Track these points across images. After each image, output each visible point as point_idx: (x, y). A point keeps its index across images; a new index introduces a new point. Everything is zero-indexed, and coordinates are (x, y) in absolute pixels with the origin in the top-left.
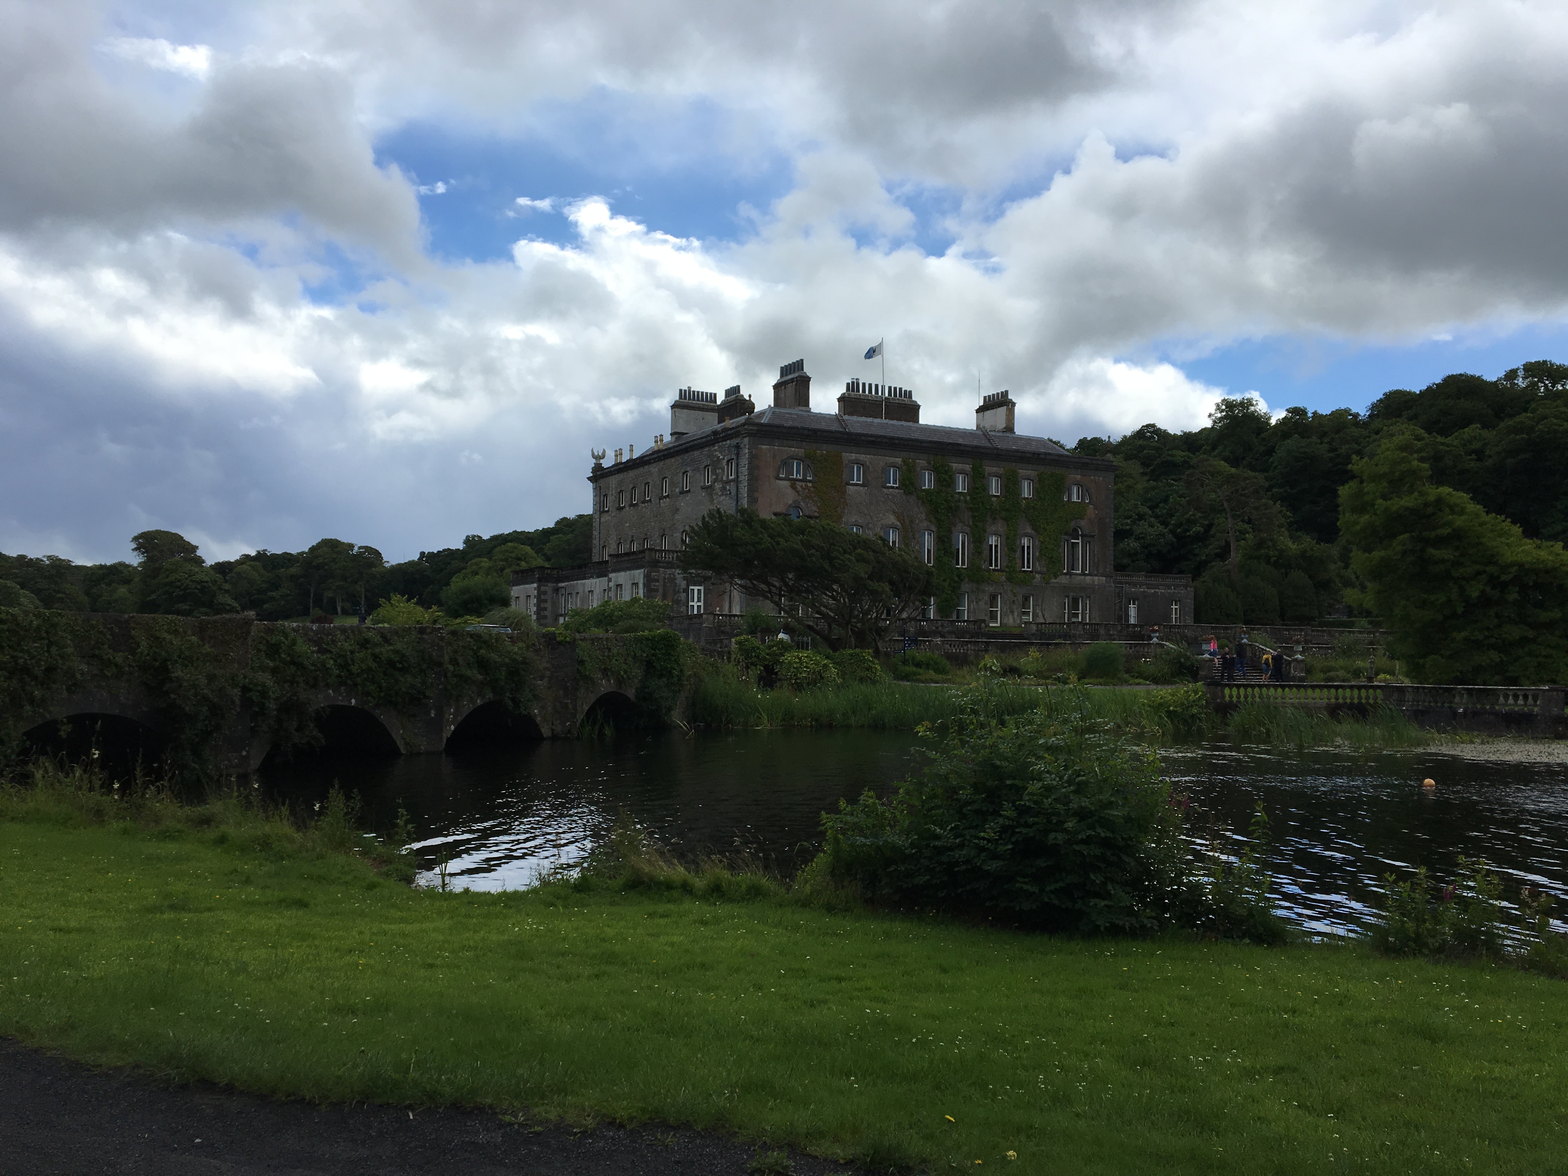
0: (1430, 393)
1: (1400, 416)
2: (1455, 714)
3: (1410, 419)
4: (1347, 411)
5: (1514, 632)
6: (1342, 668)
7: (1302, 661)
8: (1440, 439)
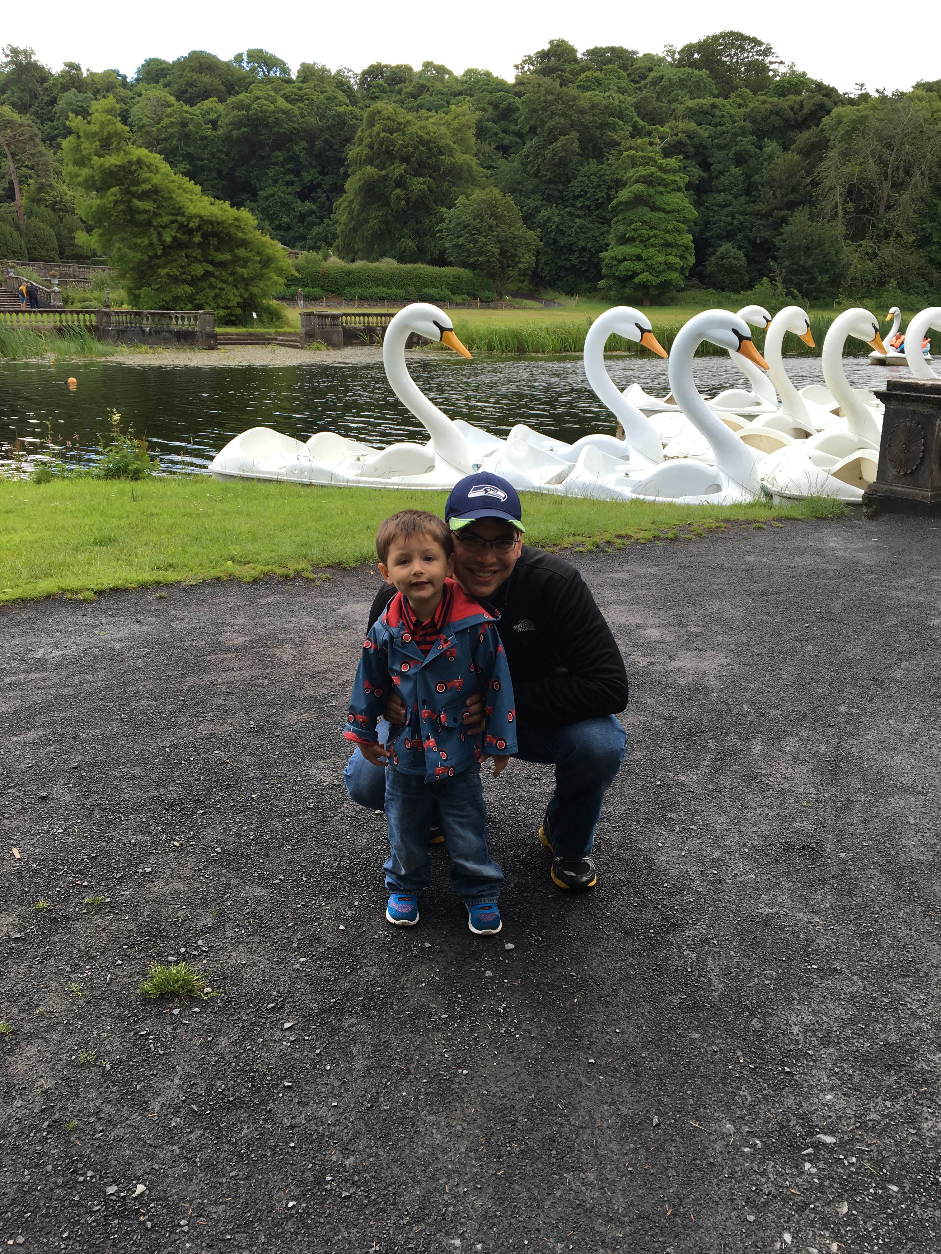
0: (182, 65)
1: (157, 82)
2: (144, 332)
3: (165, 86)
4: (116, 72)
5: (199, 269)
6: (96, 299)
7: (59, 292)
8: (186, 108)
